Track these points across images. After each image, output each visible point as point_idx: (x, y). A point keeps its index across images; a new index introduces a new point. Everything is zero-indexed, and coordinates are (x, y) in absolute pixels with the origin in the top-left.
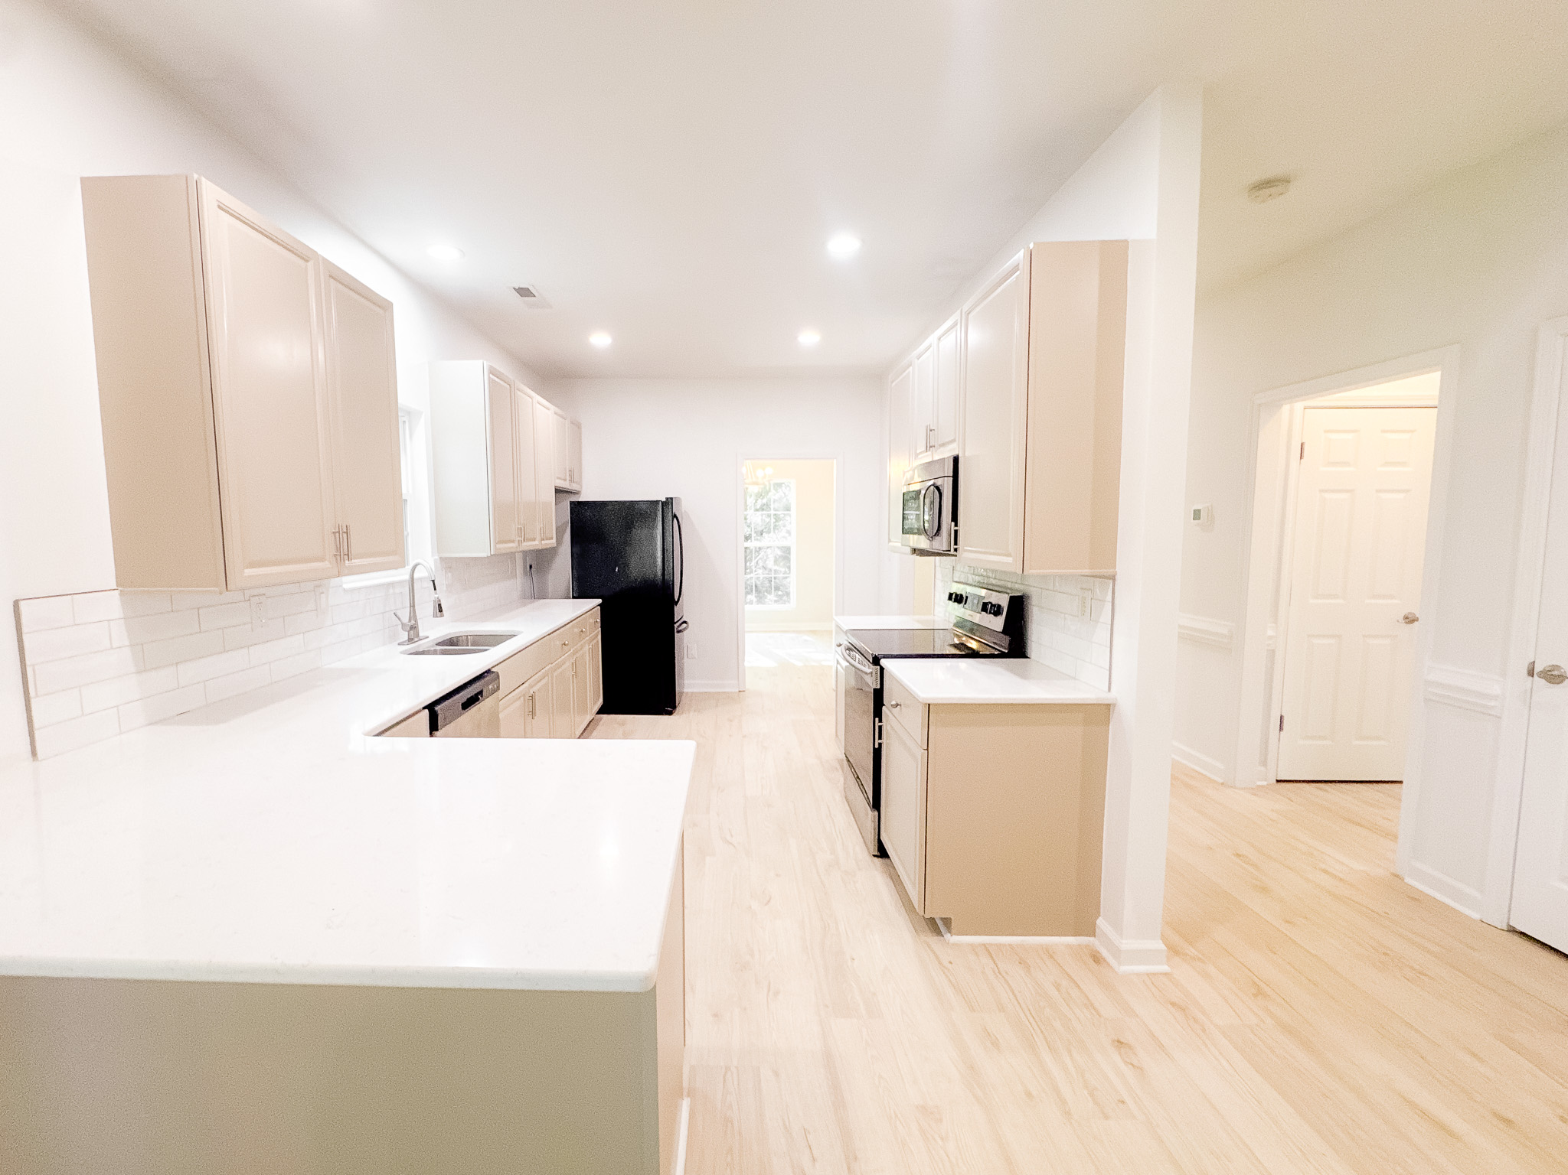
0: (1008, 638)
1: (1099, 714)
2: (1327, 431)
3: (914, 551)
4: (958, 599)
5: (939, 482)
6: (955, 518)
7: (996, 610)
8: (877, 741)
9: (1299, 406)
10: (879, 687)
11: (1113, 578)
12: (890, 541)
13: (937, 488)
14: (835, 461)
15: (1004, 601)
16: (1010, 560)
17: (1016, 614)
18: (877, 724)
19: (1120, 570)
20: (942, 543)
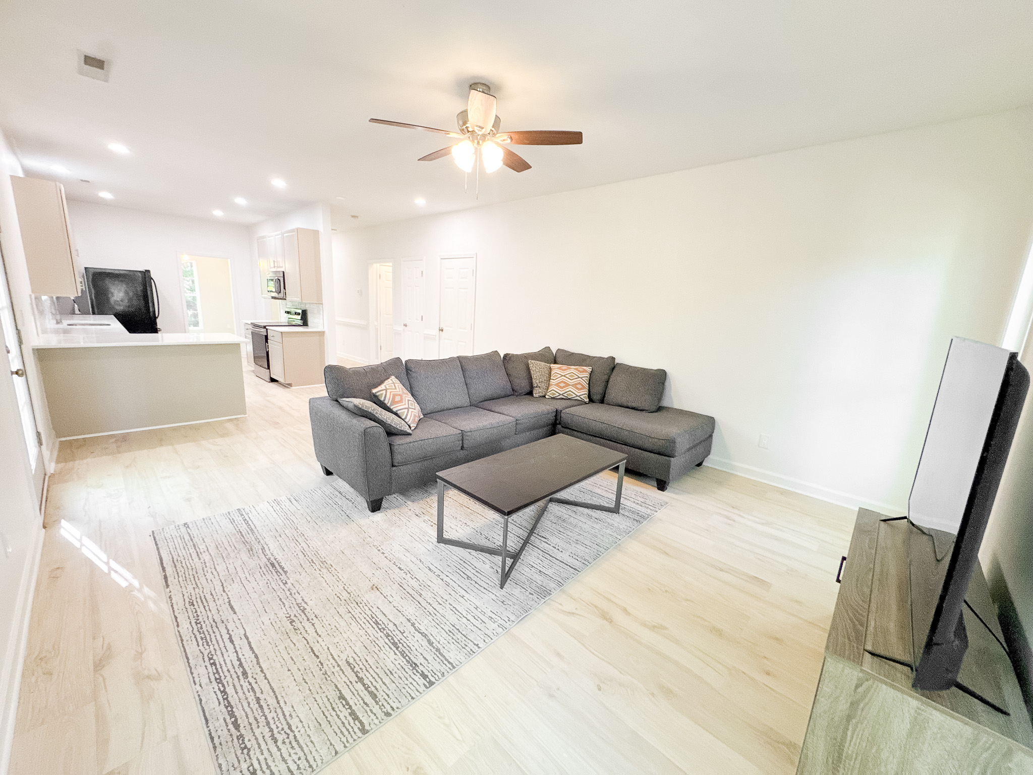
0: (302, 321)
1: (322, 334)
2: (386, 272)
3: (273, 298)
4: (288, 313)
5: (279, 278)
6: (285, 288)
7: (299, 314)
8: (267, 349)
9: (378, 265)
10: (266, 334)
11: (322, 304)
12: (262, 294)
13: (279, 279)
14: (229, 260)
15: (300, 311)
16: (299, 299)
17: (304, 315)
18: (267, 344)
19: (324, 302)
20: (281, 295)
